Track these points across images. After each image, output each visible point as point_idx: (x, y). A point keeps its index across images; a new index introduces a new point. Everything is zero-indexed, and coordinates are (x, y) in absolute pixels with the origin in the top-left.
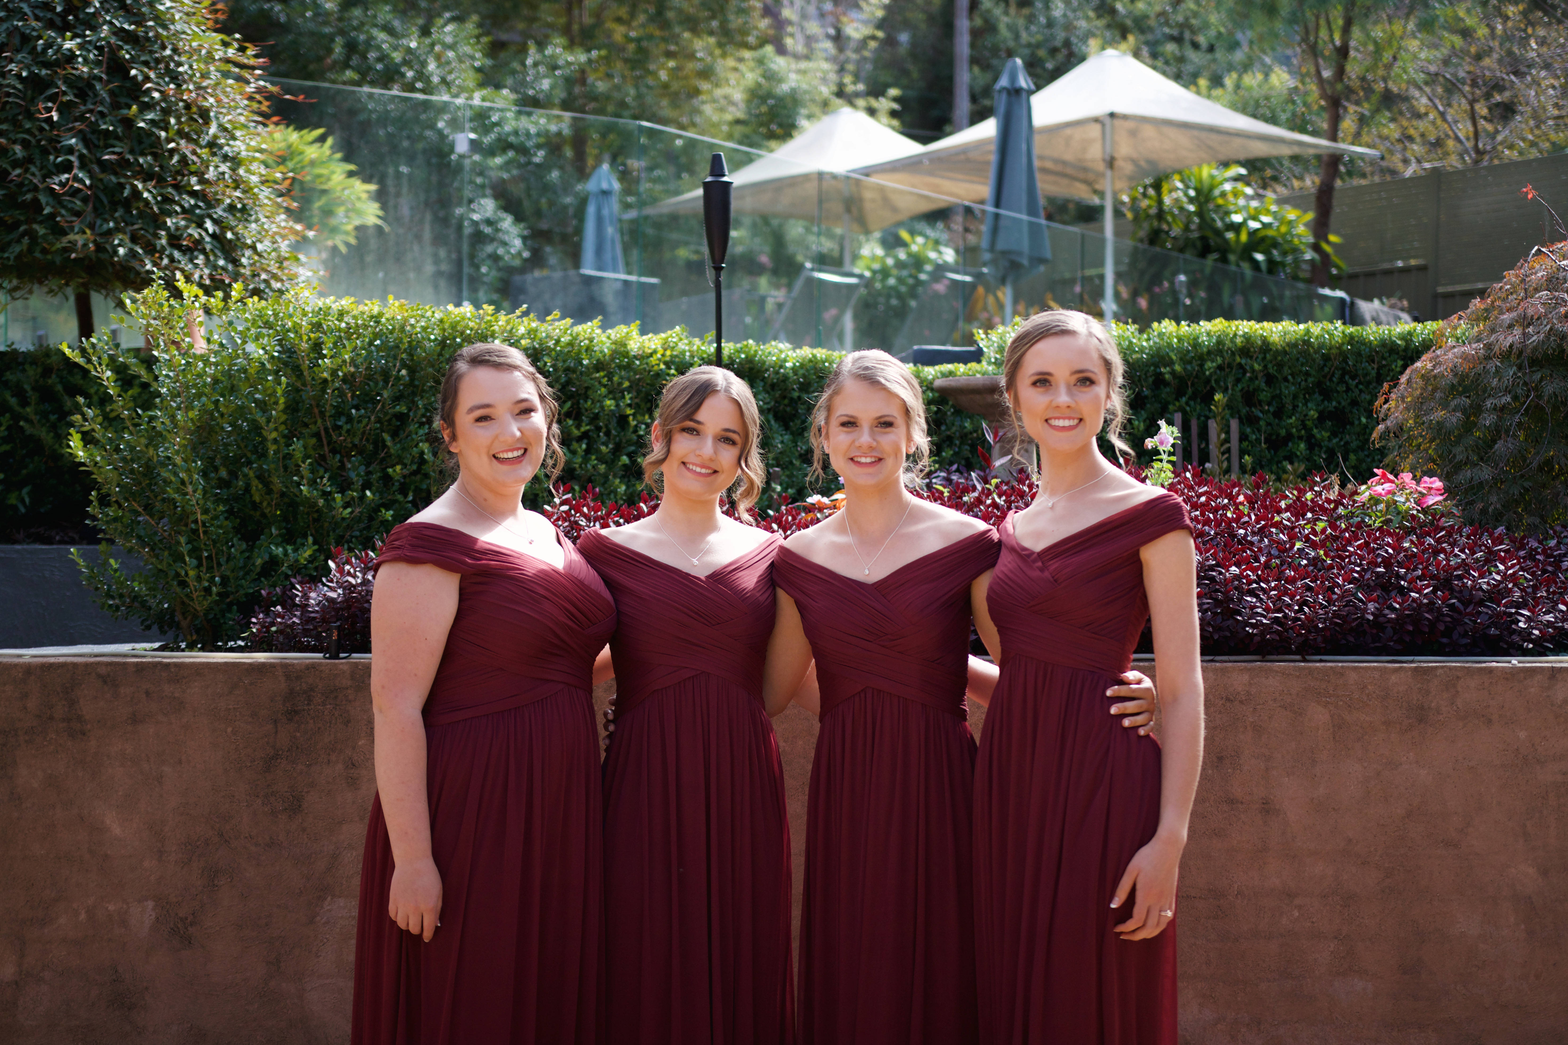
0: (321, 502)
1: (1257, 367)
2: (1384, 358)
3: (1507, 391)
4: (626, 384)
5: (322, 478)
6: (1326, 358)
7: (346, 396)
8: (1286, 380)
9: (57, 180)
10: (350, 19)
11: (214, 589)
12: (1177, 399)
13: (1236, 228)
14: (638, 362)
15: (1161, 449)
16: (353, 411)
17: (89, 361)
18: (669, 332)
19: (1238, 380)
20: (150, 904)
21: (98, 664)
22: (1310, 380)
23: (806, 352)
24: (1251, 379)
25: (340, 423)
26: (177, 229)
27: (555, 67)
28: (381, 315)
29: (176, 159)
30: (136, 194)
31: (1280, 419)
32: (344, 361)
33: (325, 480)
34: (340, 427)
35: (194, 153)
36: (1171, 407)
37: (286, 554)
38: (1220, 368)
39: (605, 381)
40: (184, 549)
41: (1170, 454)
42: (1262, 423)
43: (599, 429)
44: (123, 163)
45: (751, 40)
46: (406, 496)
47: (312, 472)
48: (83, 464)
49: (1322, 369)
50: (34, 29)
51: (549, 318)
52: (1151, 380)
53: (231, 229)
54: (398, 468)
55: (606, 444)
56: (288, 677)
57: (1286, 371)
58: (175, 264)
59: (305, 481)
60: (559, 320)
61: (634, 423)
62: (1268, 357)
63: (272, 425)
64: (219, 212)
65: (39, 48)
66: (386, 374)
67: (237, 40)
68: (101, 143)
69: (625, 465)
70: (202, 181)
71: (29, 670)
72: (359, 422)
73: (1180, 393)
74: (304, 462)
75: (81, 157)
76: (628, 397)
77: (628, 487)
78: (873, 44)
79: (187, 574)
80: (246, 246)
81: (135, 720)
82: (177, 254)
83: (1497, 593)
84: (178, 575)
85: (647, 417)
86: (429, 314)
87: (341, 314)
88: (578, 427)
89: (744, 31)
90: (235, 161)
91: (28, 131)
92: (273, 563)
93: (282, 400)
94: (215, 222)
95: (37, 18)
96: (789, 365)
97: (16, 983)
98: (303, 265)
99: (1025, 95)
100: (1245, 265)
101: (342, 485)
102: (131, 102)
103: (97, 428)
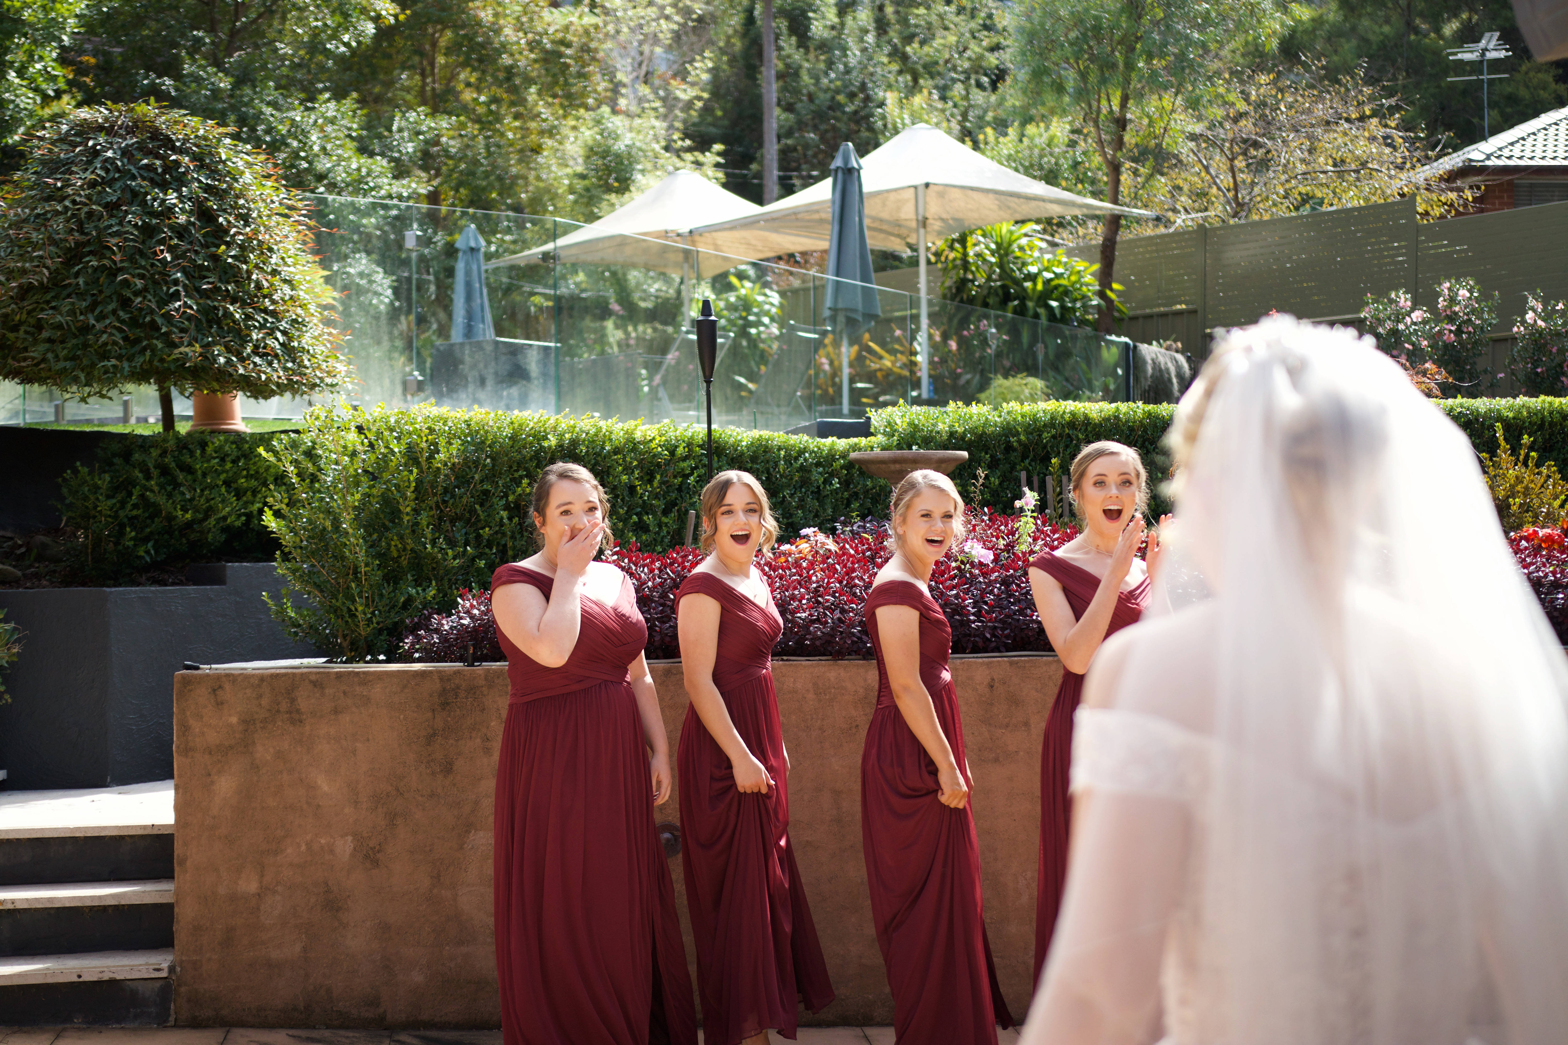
0: (440, 556)
1: (1080, 436)
4: (635, 463)
5: (439, 538)
7: (451, 479)
9: (172, 307)
11: (374, 620)
12: (1022, 461)
13: (1033, 278)
14: (642, 447)
15: (1026, 508)
16: (456, 490)
17: (280, 460)
19: (1067, 446)
20: (350, 838)
21: (310, 673)
23: (756, 433)
25: (446, 499)
26: (258, 340)
27: (418, 133)
28: (470, 420)
29: (254, 286)
30: (228, 315)
32: (452, 455)
33: (441, 540)
35: (266, 280)
36: (1018, 467)
37: (418, 593)
38: (1054, 437)
39: (621, 461)
40: (356, 592)
41: (1033, 511)
44: (216, 290)
45: (590, 101)
46: (491, 549)
47: (433, 534)
48: (274, 533)
50: (141, 186)
51: (583, 417)
52: (1003, 447)
53: (294, 338)
54: (486, 530)
55: (621, 507)
56: (441, 679)
59: (428, 541)
62: (1090, 428)
63: (407, 503)
64: (284, 325)
65: (149, 203)
66: (476, 463)
67: (285, 186)
68: (196, 275)
70: (274, 302)
72: (460, 498)
73: (1024, 457)
74: (428, 528)
75: (185, 286)
76: (636, 472)
78: (699, 104)
79: (356, 610)
80: (304, 351)
81: (336, 711)
84: (349, 610)
86: (502, 417)
87: (444, 420)
89: (584, 94)
91: (144, 268)
92: (410, 600)
93: (414, 484)
94: (284, 333)
95: (144, 179)
96: (744, 444)
97: (259, 895)
98: (341, 361)
99: (856, 174)
100: (1041, 311)
101: (452, 543)
102: (217, 242)
103: (284, 506)
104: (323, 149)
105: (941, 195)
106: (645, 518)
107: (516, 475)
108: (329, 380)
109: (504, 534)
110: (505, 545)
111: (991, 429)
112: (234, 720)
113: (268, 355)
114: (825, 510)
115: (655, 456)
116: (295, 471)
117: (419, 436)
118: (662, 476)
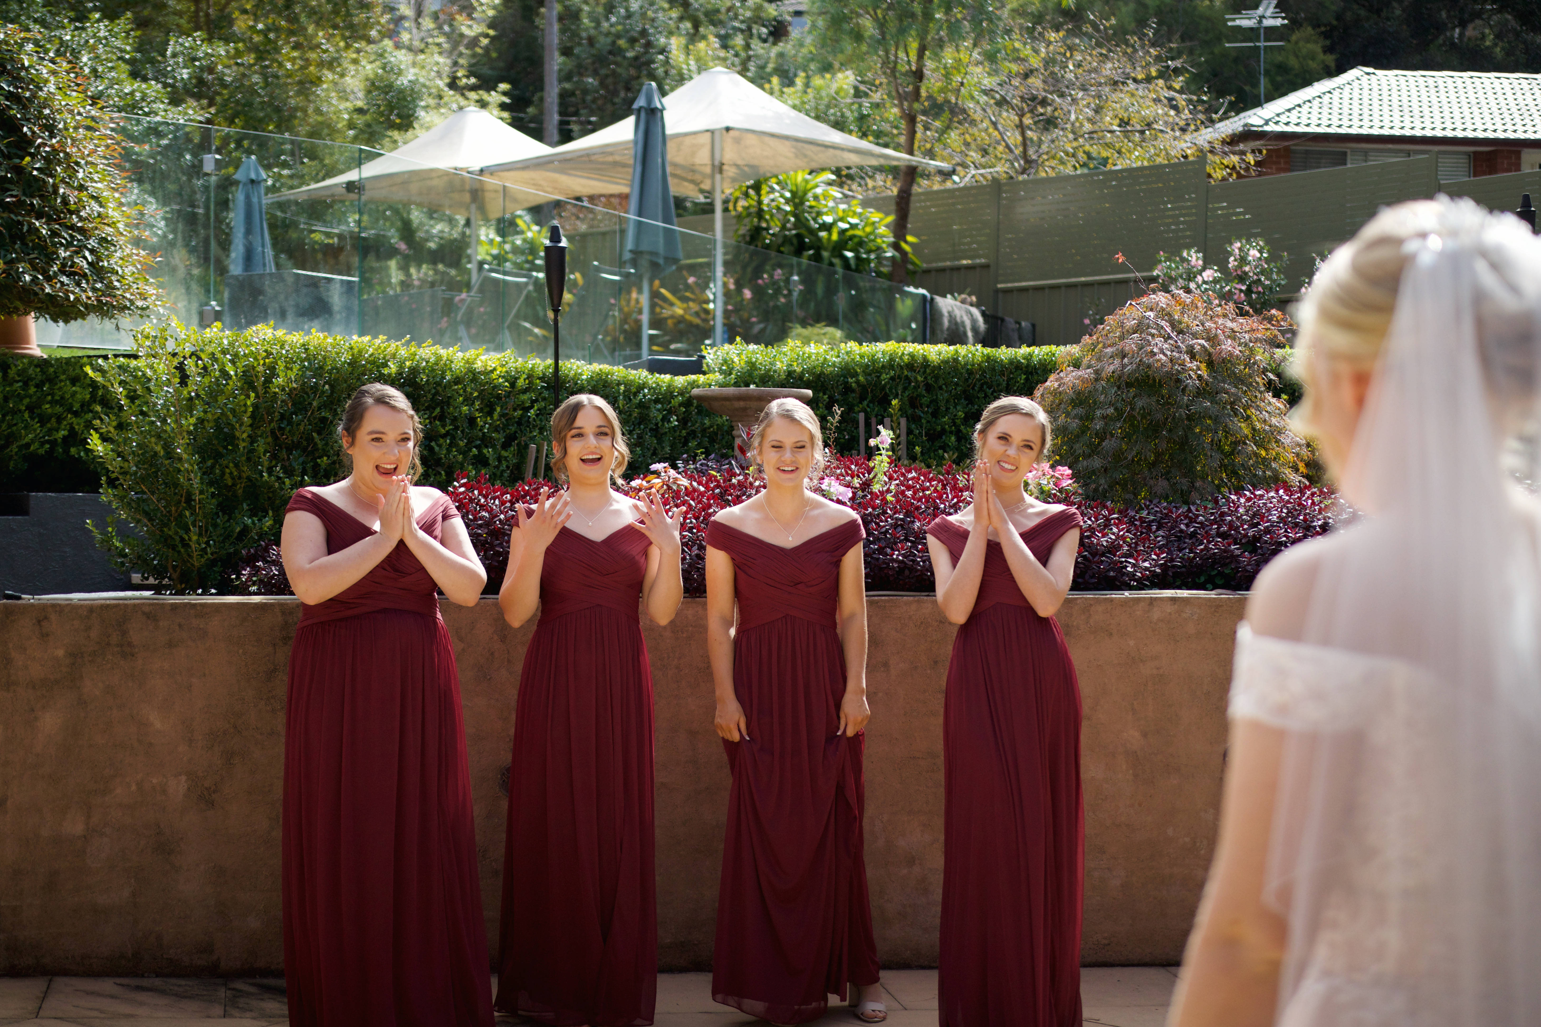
0: (277, 485)
1: (919, 378)
2: (1011, 373)
3: (1111, 404)
4: (476, 394)
5: (276, 467)
6: (970, 373)
7: (289, 405)
8: (941, 388)
10: (7, 12)
11: (208, 550)
13: (827, 227)
14: (483, 377)
15: (880, 446)
16: (294, 417)
17: (107, 381)
18: (503, 354)
19: (905, 389)
20: (183, 778)
21: (143, 604)
22: (959, 388)
23: (596, 367)
24: (915, 387)
25: (283, 426)
27: (194, 59)
28: (308, 344)
29: (59, 200)
30: (33, 230)
31: (936, 418)
32: (290, 380)
33: (278, 469)
34: (283, 429)
36: (856, 409)
37: (253, 523)
38: (892, 379)
39: (461, 392)
40: (190, 521)
41: (888, 450)
42: (923, 421)
43: (456, 428)
44: (20, 204)
45: (373, 33)
47: (271, 462)
48: (101, 457)
49: (967, 380)
51: (424, 345)
54: (324, 459)
55: (461, 439)
56: (283, 613)
57: (941, 382)
59: (265, 470)
60: (430, 346)
61: (480, 423)
62: (928, 371)
63: (243, 428)
64: (92, 243)
66: (314, 389)
69: (474, 456)
70: (81, 219)
71: (92, 609)
72: (297, 425)
73: (862, 399)
74: (264, 456)
76: (477, 403)
78: (485, 41)
79: (190, 539)
81: (171, 645)
82: (66, 279)
83: (1113, 548)
84: (182, 539)
86: (341, 343)
87: (281, 344)
88: (444, 426)
89: (366, 26)
92: (245, 530)
93: (251, 409)
94: (92, 251)
96: (584, 377)
97: (85, 837)
98: (152, 284)
99: (659, 114)
100: (836, 261)
101: (289, 472)
102: (20, 153)
103: (112, 430)
104: (94, 71)
105: (737, 141)
106: (485, 451)
108: (140, 303)
111: (830, 369)
112: (60, 653)
113: (77, 275)
114: (663, 448)
115: (495, 387)
116: (124, 393)
117: (256, 359)
118: (502, 407)
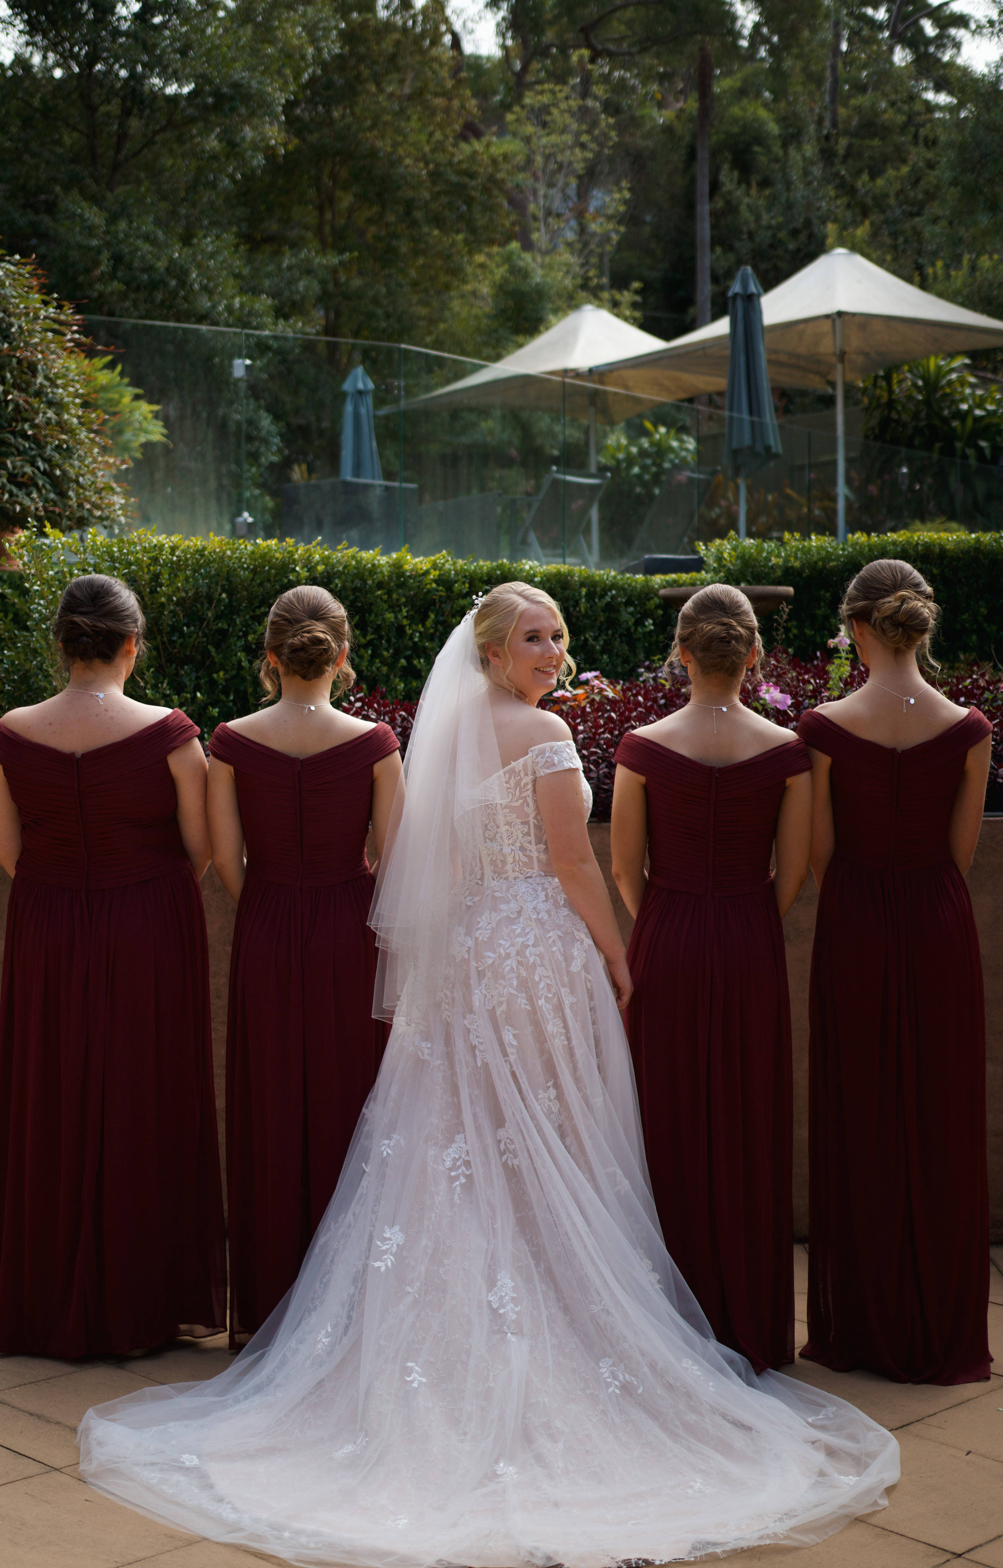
4: (404, 600)
5: (162, 683)
7: (179, 615)
13: (962, 416)
14: (412, 581)
15: (841, 648)
16: (185, 628)
18: (438, 555)
25: (174, 638)
26: (14, 468)
27: (309, 271)
28: (204, 549)
29: (11, 407)
32: (178, 588)
33: (165, 685)
34: (175, 642)
35: (26, 402)
39: (385, 597)
43: (381, 638)
45: (497, 236)
46: (228, 696)
47: (154, 678)
51: (339, 547)
53: (59, 466)
54: (221, 674)
55: (387, 650)
58: (14, 499)
59: (149, 686)
60: (347, 549)
61: (409, 632)
66: (210, 599)
67: (55, 299)
69: (403, 667)
70: (33, 426)
72: (190, 637)
74: (148, 670)
76: (404, 610)
77: (406, 685)
78: (615, 239)
80: (70, 480)
82: (15, 490)
85: (420, 626)
86: (243, 546)
87: (173, 549)
88: (364, 636)
89: (490, 228)
90: (59, 406)
94: (45, 461)
98: (117, 493)
100: (970, 452)
106: (415, 662)
107: (258, 612)
109: (244, 679)
110: (245, 691)
111: (833, 564)
114: (635, 655)
115: (426, 591)
117: (141, 568)
